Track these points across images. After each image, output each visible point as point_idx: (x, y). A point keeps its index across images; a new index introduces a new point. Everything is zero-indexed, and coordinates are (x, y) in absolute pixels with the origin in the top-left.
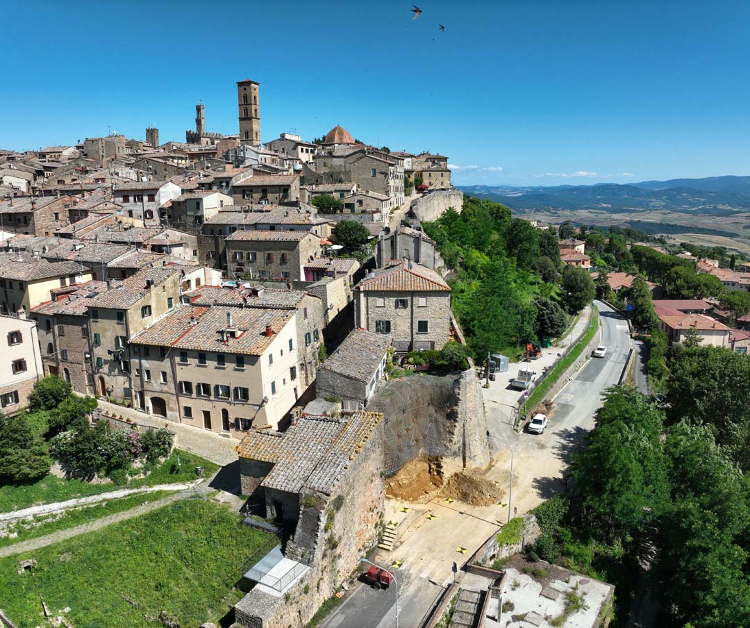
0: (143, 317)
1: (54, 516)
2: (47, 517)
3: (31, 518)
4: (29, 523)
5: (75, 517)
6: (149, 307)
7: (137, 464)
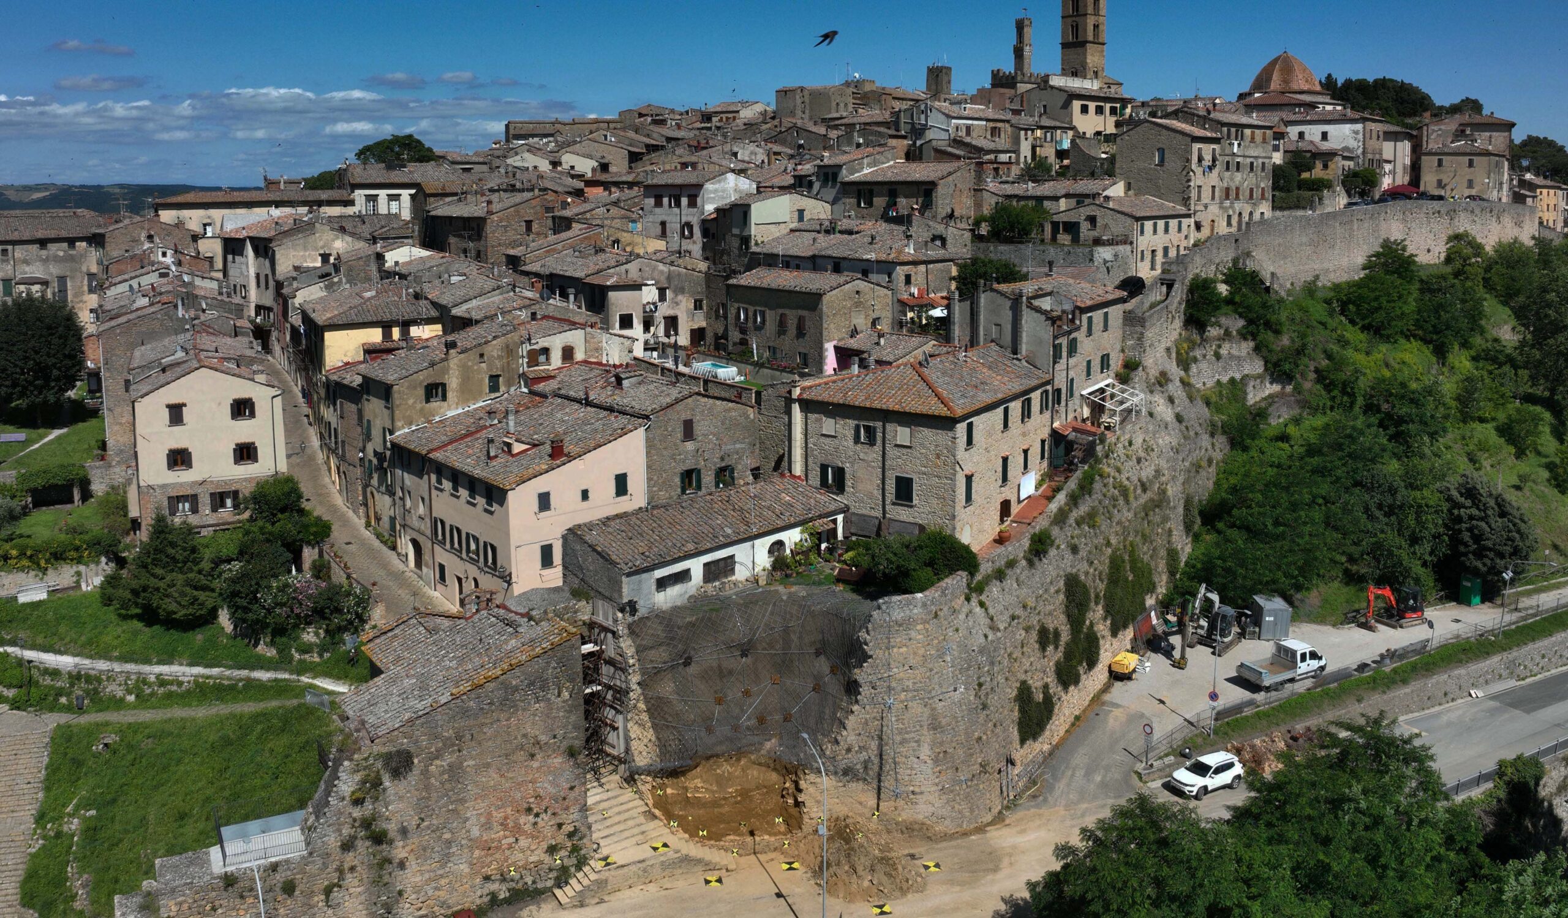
0: (428, 401)
1: (180, 684)
2: (171, 683)
3: (152, 678)
4: (150, 685)
5: (202, 692)
6: (444, 385)
7: (309, 636)
